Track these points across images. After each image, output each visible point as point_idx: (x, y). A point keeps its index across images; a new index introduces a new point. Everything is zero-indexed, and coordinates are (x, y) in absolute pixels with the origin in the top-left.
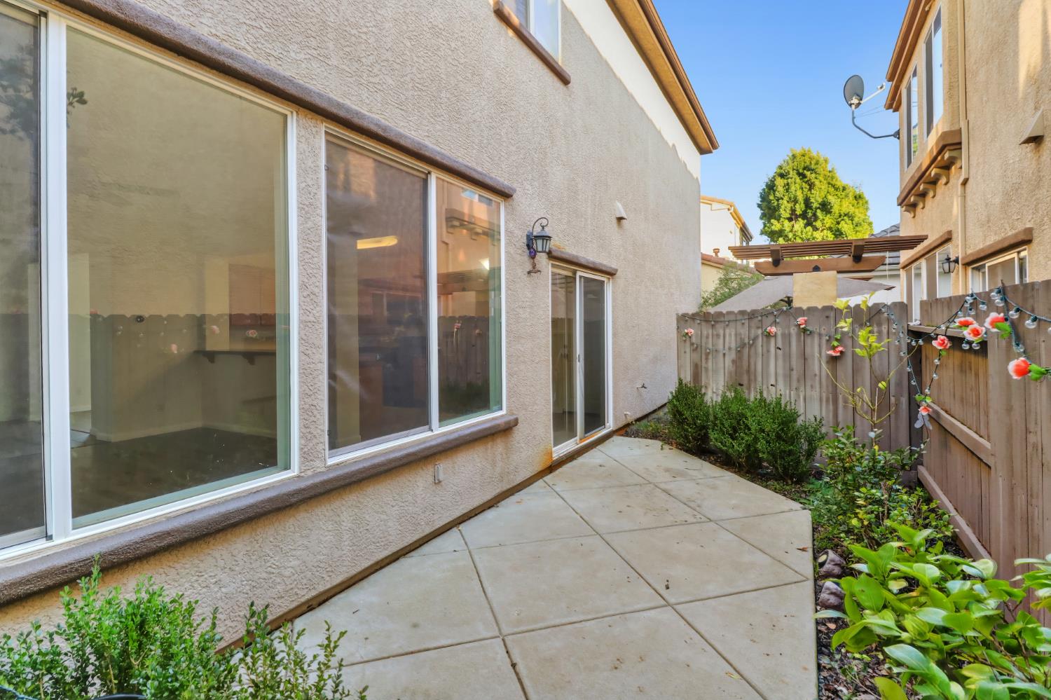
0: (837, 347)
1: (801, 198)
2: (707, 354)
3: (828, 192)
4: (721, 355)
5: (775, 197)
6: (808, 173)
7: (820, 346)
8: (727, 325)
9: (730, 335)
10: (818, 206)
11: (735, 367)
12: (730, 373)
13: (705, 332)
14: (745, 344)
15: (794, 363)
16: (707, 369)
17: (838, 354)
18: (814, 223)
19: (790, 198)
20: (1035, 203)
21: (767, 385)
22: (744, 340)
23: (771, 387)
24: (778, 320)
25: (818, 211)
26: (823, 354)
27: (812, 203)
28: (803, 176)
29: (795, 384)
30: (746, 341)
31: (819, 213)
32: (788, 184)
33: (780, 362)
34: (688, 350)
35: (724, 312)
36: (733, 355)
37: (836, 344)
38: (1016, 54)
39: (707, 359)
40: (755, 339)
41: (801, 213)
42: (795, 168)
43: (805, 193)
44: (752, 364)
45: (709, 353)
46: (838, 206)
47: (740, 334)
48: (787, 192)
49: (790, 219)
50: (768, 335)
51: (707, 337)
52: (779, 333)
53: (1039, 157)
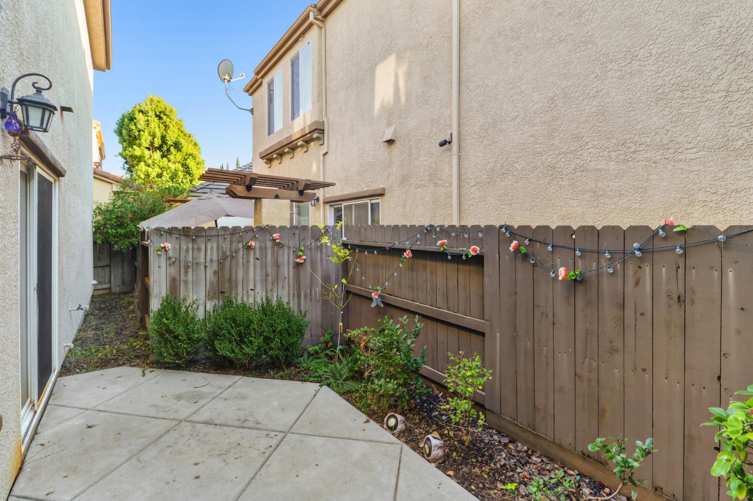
0: (302, 256)
1: (158, 135)
2: (187, 268)
3: (179, 136)
4: (203, 267)
5: (136, 128)
6: (164, 117)
7: (288, 255)
8: (209, 240)
9: (212, 248)
10: (172, 144)
11: (216, 278)
12: (212, 283)
13: (185, 247)
14: (227, 257)
15: (269, 269)
16: (186, 282)
17: (303, 261)
18: (168, 156)
19: (150, 132)
20: (387, 175)
21: (247, 288)
22: (225, 252)
23: (250, 291)
24: (257, 236)
25: (172, 148)
26: (291, 261)
27: (167, 140)
28: (160, 118)
29: (270, 287)
30: (228, 253)
31: (172, 149)
32: (148, 121)
33: (258, 270)
34: (163, 264)
35: (206, 227)
36: (215, 267)
37: (301, 253)
38: (372, 91)
39: (186, 272)
40: (237, 251)
41: (158, 146)
42: (153, 109)
43: (162, 131)
44: (234, 273)
45: (189, 267)
46: (187, 147)
47: (222, 248)
48: (148, 126)
49: (148, 149)
50: (249, 248)
51: (187, 251)
52: (258, 246)
53: (391, 151)
